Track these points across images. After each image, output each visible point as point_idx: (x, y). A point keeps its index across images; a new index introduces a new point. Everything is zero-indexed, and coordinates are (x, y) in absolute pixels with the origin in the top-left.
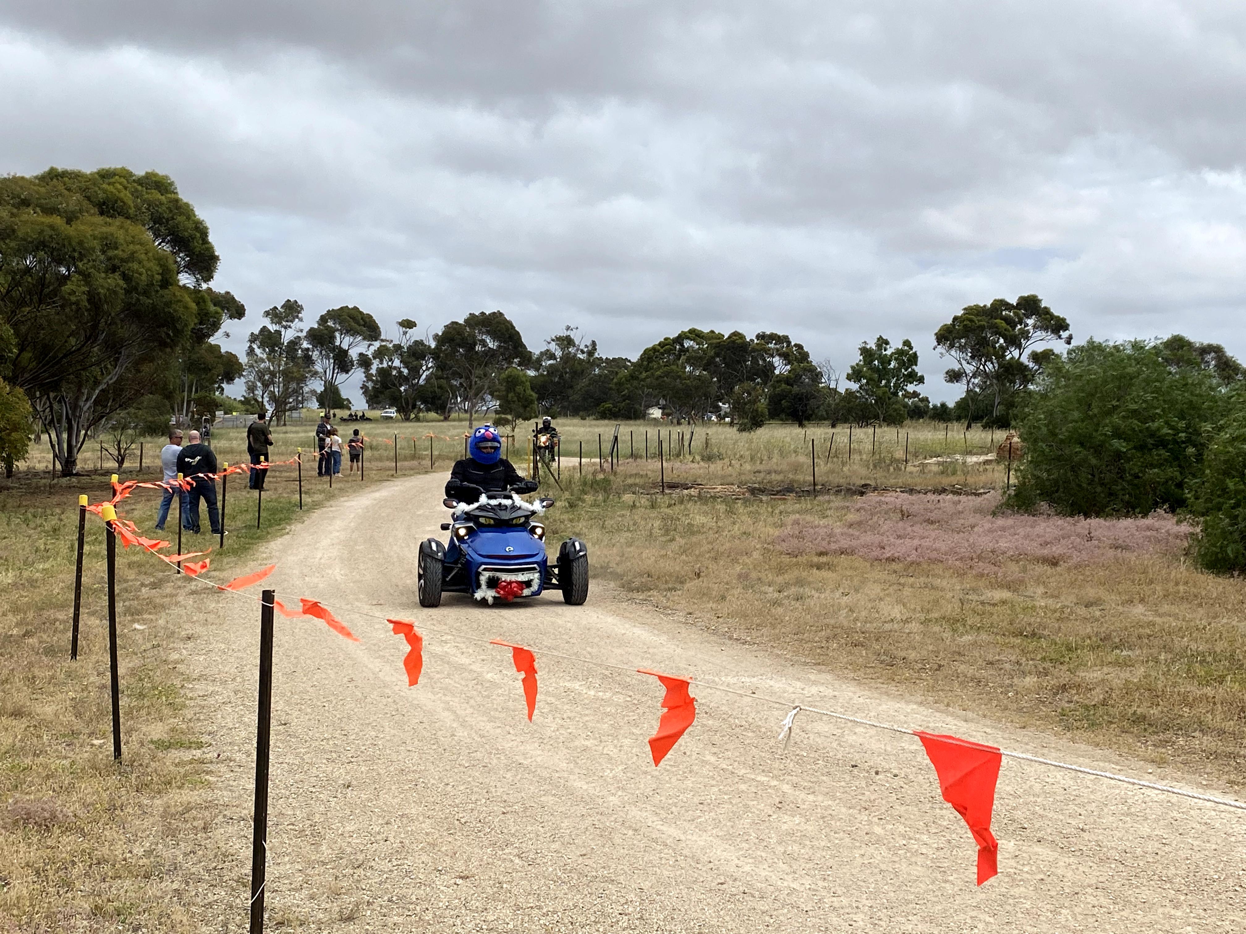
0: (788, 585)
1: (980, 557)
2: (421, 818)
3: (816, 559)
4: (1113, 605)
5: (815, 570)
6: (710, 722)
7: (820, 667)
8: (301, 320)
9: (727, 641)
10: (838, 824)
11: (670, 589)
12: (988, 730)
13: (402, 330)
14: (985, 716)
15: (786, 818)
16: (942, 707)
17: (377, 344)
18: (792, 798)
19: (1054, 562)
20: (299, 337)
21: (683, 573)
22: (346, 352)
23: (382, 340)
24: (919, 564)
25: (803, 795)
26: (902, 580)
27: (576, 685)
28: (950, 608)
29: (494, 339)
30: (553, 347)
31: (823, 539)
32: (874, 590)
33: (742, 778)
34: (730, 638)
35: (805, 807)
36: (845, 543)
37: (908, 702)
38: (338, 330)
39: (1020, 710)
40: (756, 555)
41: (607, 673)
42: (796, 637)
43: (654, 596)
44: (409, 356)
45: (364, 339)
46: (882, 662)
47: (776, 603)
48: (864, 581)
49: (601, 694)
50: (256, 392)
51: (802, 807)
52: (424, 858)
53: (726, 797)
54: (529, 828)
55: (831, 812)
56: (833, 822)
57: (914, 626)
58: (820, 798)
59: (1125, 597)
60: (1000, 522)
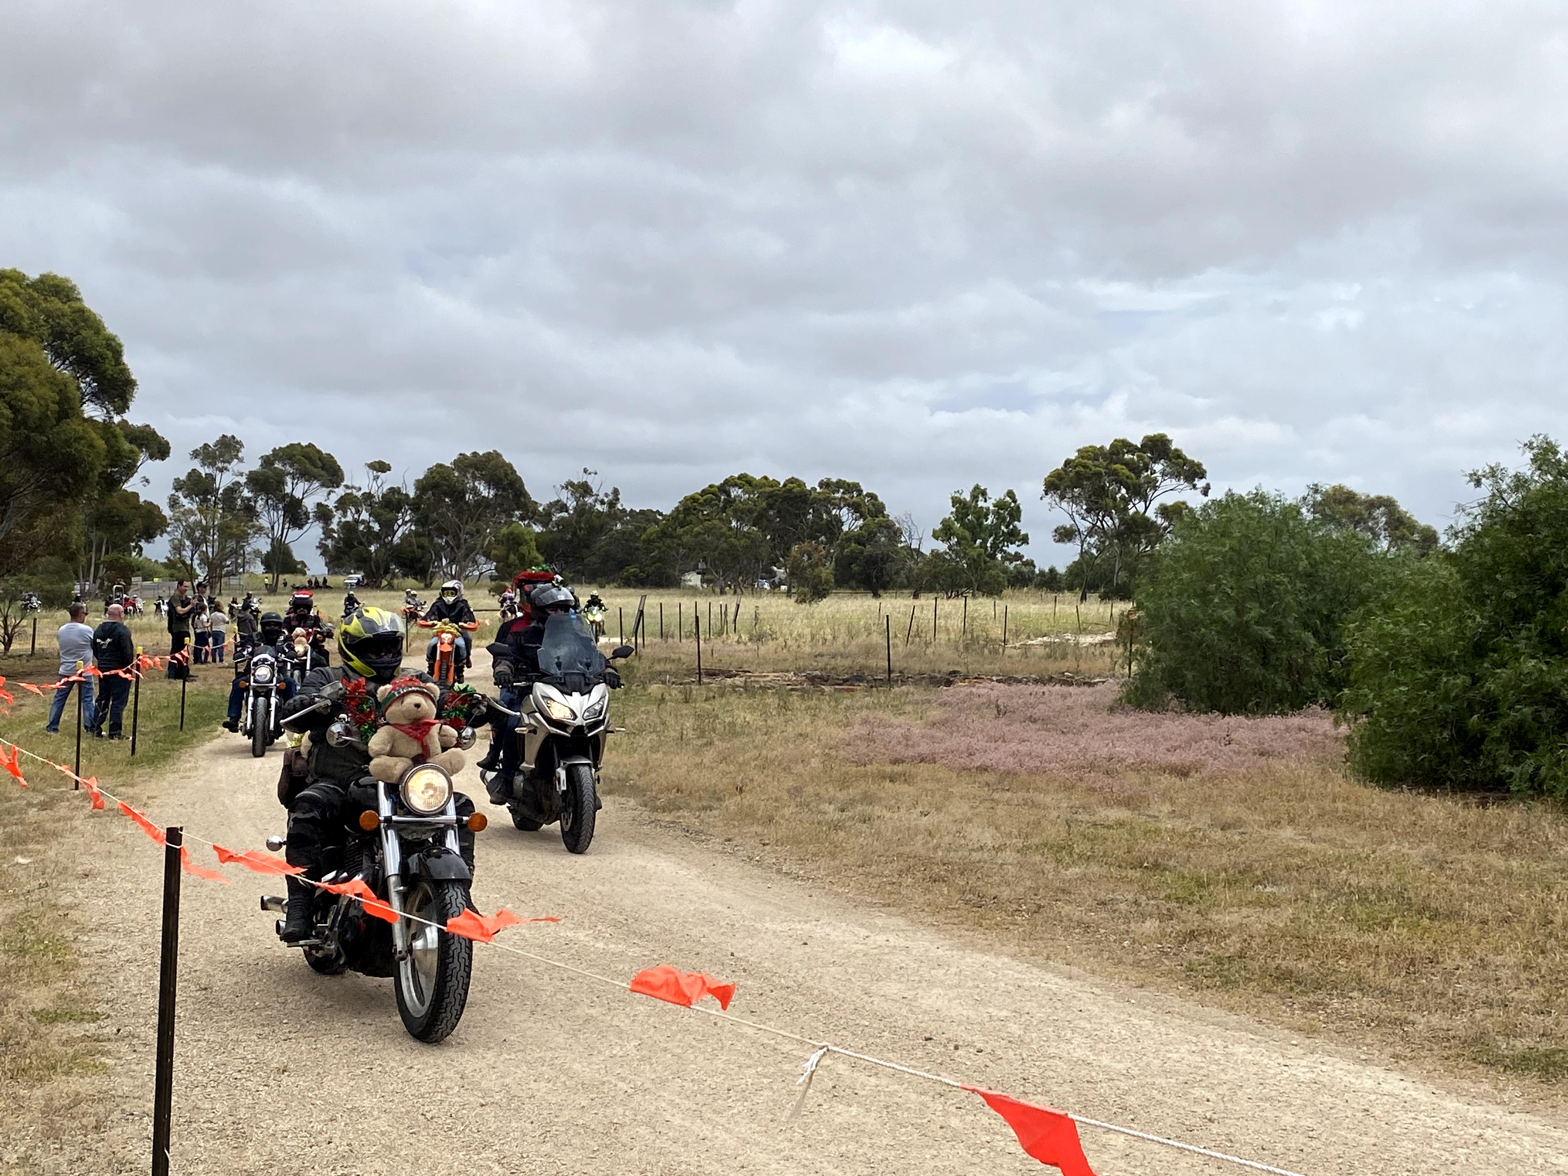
0: (853, 802)
1: (1092, 767)
2: (375, 1113)
3: (888, 769)
4: (1256, 827)
5: (887, 784)
6: (749, 983)
7: (891, 909)
8: (241, 460)
9: (774, 876)
10: (905, 1115)
11: (705, 808)
12: (1097, 991)
13: (372, 473)
14: (1093, 972)
15: (840, 1108)
16: (1040, 960)
17: (340, 491)
18: (848, 1082)
19: (1183, 772)
20: (238, 483)
21: (721, 787)
22: (299, 502)
23: (347, 487)
24: (1015, 774)
25: (863, 1078)
26: (996, 796)
27: (581, 936)
28: (1054, 833)
29: (489, 484)
30: (566, 497)
31: (900, 743)
32: (959, 809)
33: (786, 1056)
34: (779, 871)
35: (864, 1093)
36: (924, 748)
37: (998, 955)
38: (289, 474)
39: (1137, 963)
40: (814, 763)
41: (621, 918)
42: (860, 870)
43: (684, 817)
44: (381, 507)
45: (323, 485)
46: (967, 902)
47: (837, 827)
48: (948, 796)
49: (612, 946)
50: (184, 553)
51: (861, 1093)
52: (377, 1165)
53: (765, 1081)
54: (514, 1124)
55: (897, 1100)
56: (898, 1113)
57: (1009, 856)
58: (884, 1081)
59: (1271, 817)
60: (1118, 720)
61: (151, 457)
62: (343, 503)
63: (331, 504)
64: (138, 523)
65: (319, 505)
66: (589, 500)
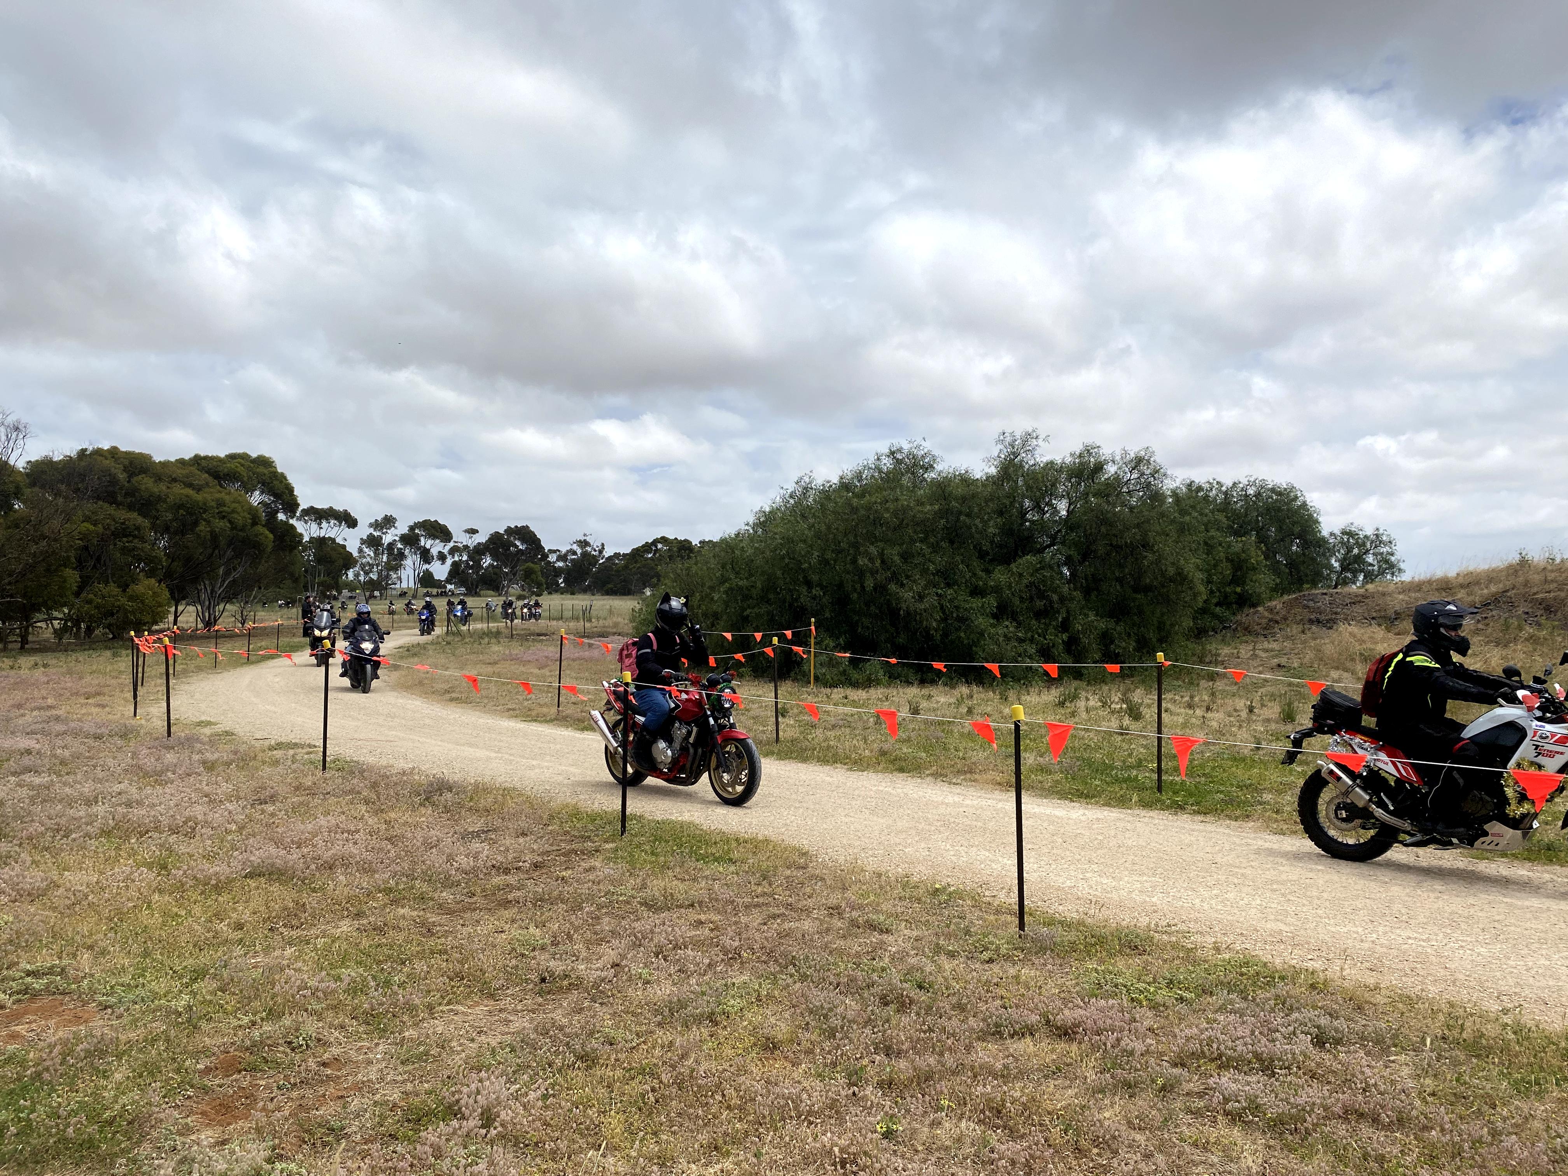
13: (468, 535)
17: (452, 544)
22: (428, 550)
29: (523, 543)
30: (575, 547)
44: (473, 553)
61: (349, 527)
62: (452, 551)
63: (446, 551)
64: (341, 562)
65: (440, 552)
66: (589, 549)
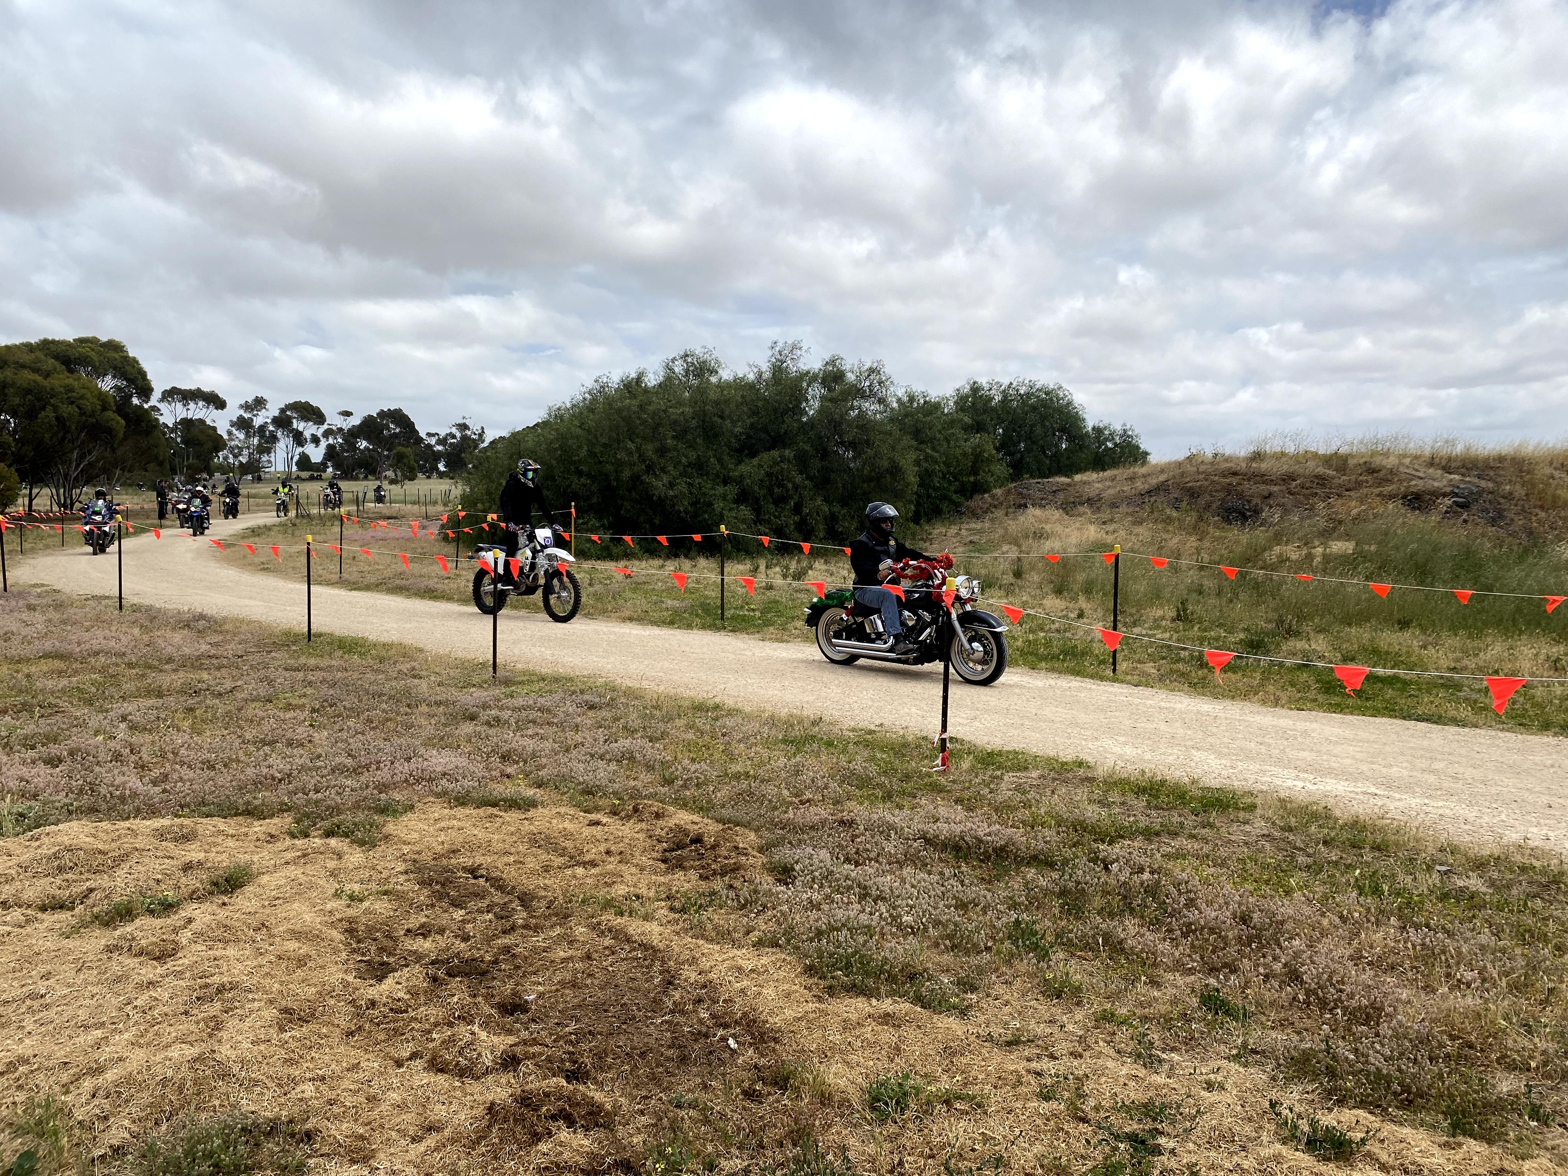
8: (267, 410)
17: (325, 427)
20: (266, 423)
22: (302, 433)
23: (328, 425)
30: (454, 430)
38: (295, 417)
45: (314, 424)
61: (217, 408)
62: (327, 433)
63: (319, 434)
64: (210, 445)
65: (313, 435)
66: (469, 433)
